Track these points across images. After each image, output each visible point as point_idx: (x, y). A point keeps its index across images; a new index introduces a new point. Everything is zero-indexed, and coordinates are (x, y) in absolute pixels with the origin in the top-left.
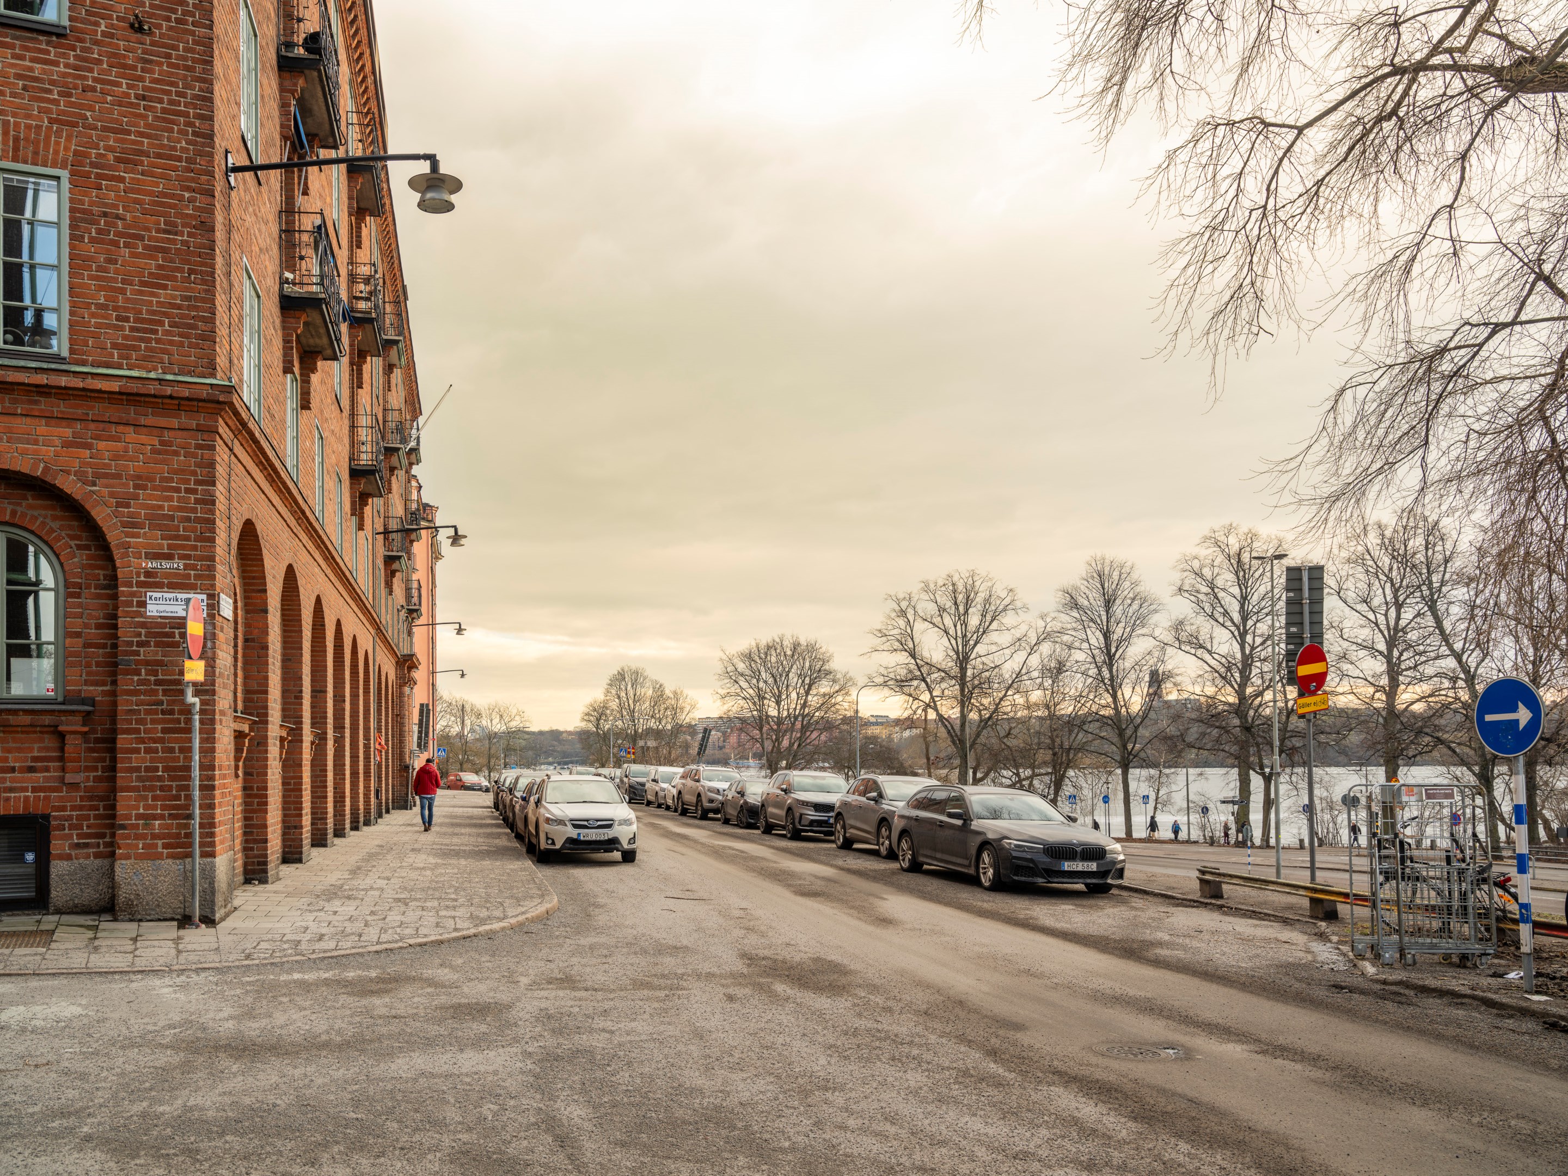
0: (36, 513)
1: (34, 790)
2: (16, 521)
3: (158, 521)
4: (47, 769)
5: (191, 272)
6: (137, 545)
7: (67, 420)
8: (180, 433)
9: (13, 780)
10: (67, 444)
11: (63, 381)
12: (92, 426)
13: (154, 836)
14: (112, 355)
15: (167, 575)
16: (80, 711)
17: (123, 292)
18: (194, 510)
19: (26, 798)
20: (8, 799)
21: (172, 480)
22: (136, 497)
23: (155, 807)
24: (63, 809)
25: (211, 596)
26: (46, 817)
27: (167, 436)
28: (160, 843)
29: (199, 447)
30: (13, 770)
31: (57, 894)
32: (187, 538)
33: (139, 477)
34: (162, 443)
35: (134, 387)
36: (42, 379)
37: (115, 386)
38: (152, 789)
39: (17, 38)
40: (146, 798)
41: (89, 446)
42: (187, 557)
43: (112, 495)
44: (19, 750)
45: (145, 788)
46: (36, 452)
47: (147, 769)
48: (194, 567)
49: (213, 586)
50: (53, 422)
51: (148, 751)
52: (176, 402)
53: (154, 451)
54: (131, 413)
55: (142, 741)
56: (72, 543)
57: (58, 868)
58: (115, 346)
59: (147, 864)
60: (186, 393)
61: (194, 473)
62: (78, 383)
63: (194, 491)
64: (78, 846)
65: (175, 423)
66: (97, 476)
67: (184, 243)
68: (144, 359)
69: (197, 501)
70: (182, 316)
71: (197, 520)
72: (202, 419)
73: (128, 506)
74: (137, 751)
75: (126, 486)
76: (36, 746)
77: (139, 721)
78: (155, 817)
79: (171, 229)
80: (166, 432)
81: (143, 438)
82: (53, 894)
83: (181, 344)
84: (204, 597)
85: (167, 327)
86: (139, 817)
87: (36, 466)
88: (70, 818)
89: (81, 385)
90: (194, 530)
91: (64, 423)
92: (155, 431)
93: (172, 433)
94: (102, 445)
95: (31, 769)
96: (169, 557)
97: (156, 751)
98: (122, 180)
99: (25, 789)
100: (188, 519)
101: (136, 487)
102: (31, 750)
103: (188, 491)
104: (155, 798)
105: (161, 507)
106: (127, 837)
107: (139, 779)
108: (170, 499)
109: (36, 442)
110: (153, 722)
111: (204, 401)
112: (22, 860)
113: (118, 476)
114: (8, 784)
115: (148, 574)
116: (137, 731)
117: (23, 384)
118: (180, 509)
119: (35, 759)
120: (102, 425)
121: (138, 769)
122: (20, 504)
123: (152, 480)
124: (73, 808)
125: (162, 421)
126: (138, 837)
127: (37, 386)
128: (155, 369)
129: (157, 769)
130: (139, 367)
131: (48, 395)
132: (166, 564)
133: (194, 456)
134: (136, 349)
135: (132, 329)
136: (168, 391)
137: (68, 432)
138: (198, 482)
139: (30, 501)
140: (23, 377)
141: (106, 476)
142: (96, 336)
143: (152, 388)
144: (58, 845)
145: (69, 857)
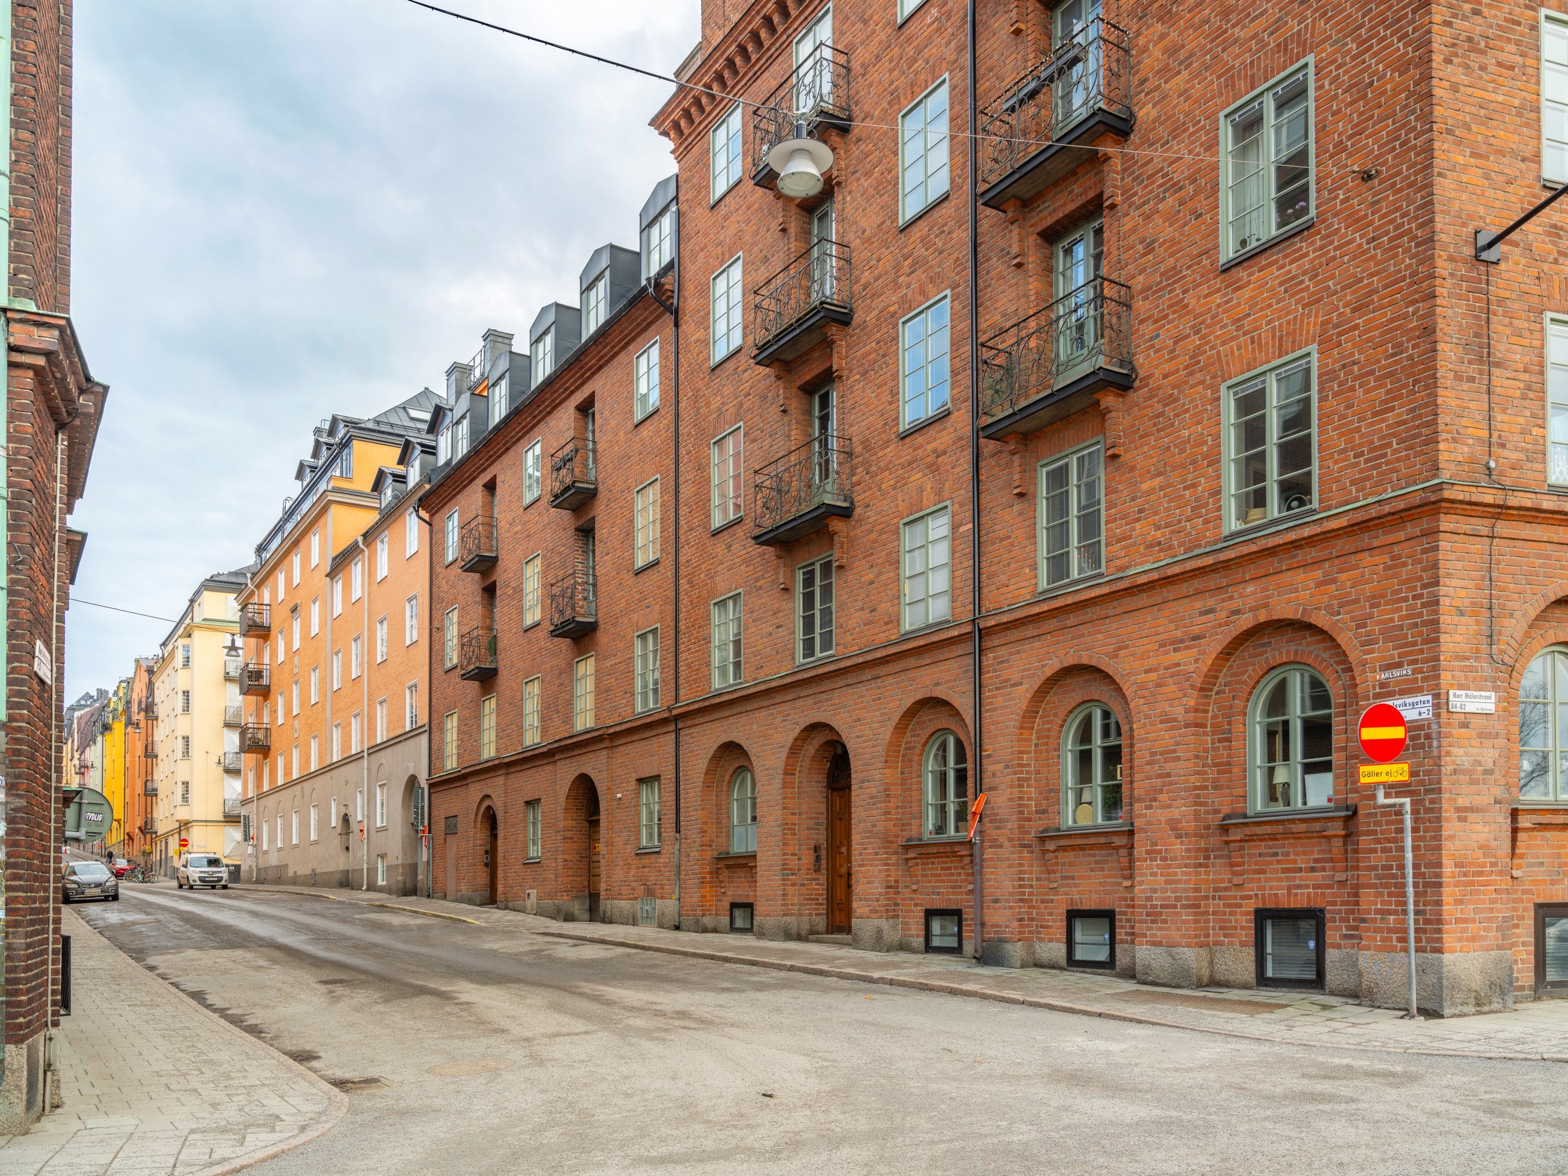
0: (1312, 648)
1: (1315, 887)
2: (1298, 659)
3: (1391, 633)
4: (1324, 869)
5: (1415, 382)
6: (1374, 660)
7: (1317, 563)
8: (1407, 543)
9: (1301, 879)
10: (1318, 585)
11: (1306, 532)
12: (1336, 561)
13: (1390, 930)
14: (1351, 492)
15: (1398, 683)
16: (1339, 817)
17: (1358, 430)
18: (1420, 615)
19: (1309, 893)
20: (1296, 895)
21: (1400, 591)
22: (1371, 616)
23: (1390, 903)
24: (1334, 904)
25: (1436, 696)
26: (1322, 911)
27: (1396, 549)
28: (1394, 936)
29: (1424, 551)
30: (1300, 870)
31: (1331, 977)
32: (1414, 644)
33: (1373, 597)
34: (1393, 558)
35: (1360, 516)
36: (1293, 536)
37: (1343, 522)
38: (1387, 886)
39: (1279, 253)
40: (1382, 894)
41: (1334, 581)
42: (1415, 662)
43: (1352, 619)
44: (1304, 853)
45: (1383, 886)
46: (1297, 598)
47: (1384, 867)
48: (1420, 671)
49: (1438, 686)
50: (1308, 568)
51: (1384, 850)
52: (1397, 516)
53: (1385, 569)
54: (1365, 539)
55: (1378, 841)
56: (1339, 668)
57: (1331, 955)
58: (1353, 483)
59: (1383, 955)
60: (1402, 505)
61: (1421, 578)
62: (1317, 529)
63: (1420, 596)
64: (1345, 937)
65: (1402, 535)
66: (1341, 605)
67: (1411, 357)
68: (1376, 485)
69: (1424, 605)
70: (1408, 430)
71: (1424, 624)
72: (1425, 524)
73: (1365, 626)
74: (1374, 851)
75: (1364, 607)
76: (1316, 849)
77: (1377, 823)
78: (1390, 912)
79: (1399, 349)
80: (1395, 547)
81: (1377, 559)
82: (1328, 977)
83: (1407, 457)
84: (1430, 698)
85: (1395, 446)
86: (1378, 912)
87: (1296, 610)
88: (1339, 912)
89: (1319, 530)
90: (1420, 634)
91: (1316, 566)
92: (1386, 549)
93: (1401, 545)
94: (1343, 577)
95: (1313, 869)
96: (1399, 665)
97: (1390, 850)
98: (1356, 327)
99: (1307, 887)
100: (1416, 625)
101: (1372, 606)
102: (1312, 852)
103: (1415, 597)
104: (1390, 895)
105: (1392, 620)
106: (1368, 930)
107: (1378, 877)
108: (1400, 609)
109: (1297, 590)
110: (1388, 823)
111: (1420, 506)
112: (1307, 947)
113: (1357, 601)
114: (1297, 882)
115: (1382, 685)
116: (1375, 832)
117: (1279, 545)
118: (1408, 617)
119: (1316, 861)
120: (1343, 559)
121: (1375, 868)
122: (1301, 644)
123: (1383, 596)
124: (1342, 903)
125: (1391, 538)
126: (1377, 930)
127: (1291, 542)
128: (1385, 490)
129: (1391, 867)
130: (1371, 494)
131: (1300, 547)
132: (1396, 673)
133: (1420, 561)
134: (1368, 478)
135: (1366, 461)
136: (1387, 509)
137: (1319, 573)
138: (1424, 586)
139: (1309, 639)
140: (1279, 540)
141: (1348, 603)
142: (1338, 480)
143: (1373, 513)
144: (1332, 936)
145: (1339, 946)
